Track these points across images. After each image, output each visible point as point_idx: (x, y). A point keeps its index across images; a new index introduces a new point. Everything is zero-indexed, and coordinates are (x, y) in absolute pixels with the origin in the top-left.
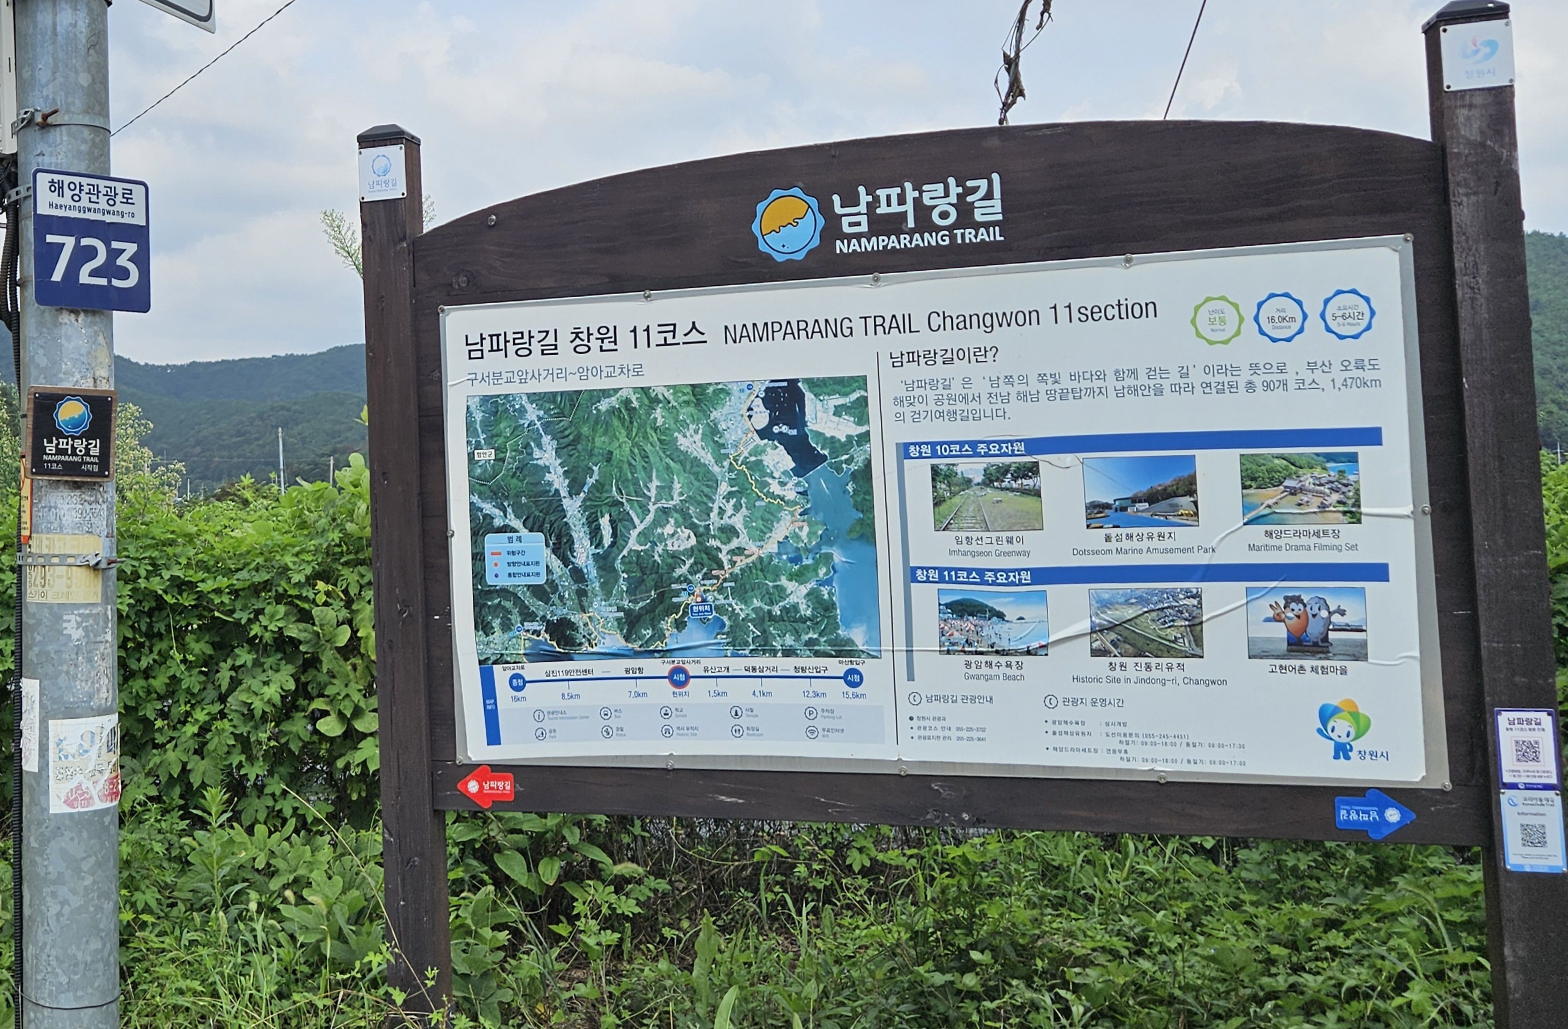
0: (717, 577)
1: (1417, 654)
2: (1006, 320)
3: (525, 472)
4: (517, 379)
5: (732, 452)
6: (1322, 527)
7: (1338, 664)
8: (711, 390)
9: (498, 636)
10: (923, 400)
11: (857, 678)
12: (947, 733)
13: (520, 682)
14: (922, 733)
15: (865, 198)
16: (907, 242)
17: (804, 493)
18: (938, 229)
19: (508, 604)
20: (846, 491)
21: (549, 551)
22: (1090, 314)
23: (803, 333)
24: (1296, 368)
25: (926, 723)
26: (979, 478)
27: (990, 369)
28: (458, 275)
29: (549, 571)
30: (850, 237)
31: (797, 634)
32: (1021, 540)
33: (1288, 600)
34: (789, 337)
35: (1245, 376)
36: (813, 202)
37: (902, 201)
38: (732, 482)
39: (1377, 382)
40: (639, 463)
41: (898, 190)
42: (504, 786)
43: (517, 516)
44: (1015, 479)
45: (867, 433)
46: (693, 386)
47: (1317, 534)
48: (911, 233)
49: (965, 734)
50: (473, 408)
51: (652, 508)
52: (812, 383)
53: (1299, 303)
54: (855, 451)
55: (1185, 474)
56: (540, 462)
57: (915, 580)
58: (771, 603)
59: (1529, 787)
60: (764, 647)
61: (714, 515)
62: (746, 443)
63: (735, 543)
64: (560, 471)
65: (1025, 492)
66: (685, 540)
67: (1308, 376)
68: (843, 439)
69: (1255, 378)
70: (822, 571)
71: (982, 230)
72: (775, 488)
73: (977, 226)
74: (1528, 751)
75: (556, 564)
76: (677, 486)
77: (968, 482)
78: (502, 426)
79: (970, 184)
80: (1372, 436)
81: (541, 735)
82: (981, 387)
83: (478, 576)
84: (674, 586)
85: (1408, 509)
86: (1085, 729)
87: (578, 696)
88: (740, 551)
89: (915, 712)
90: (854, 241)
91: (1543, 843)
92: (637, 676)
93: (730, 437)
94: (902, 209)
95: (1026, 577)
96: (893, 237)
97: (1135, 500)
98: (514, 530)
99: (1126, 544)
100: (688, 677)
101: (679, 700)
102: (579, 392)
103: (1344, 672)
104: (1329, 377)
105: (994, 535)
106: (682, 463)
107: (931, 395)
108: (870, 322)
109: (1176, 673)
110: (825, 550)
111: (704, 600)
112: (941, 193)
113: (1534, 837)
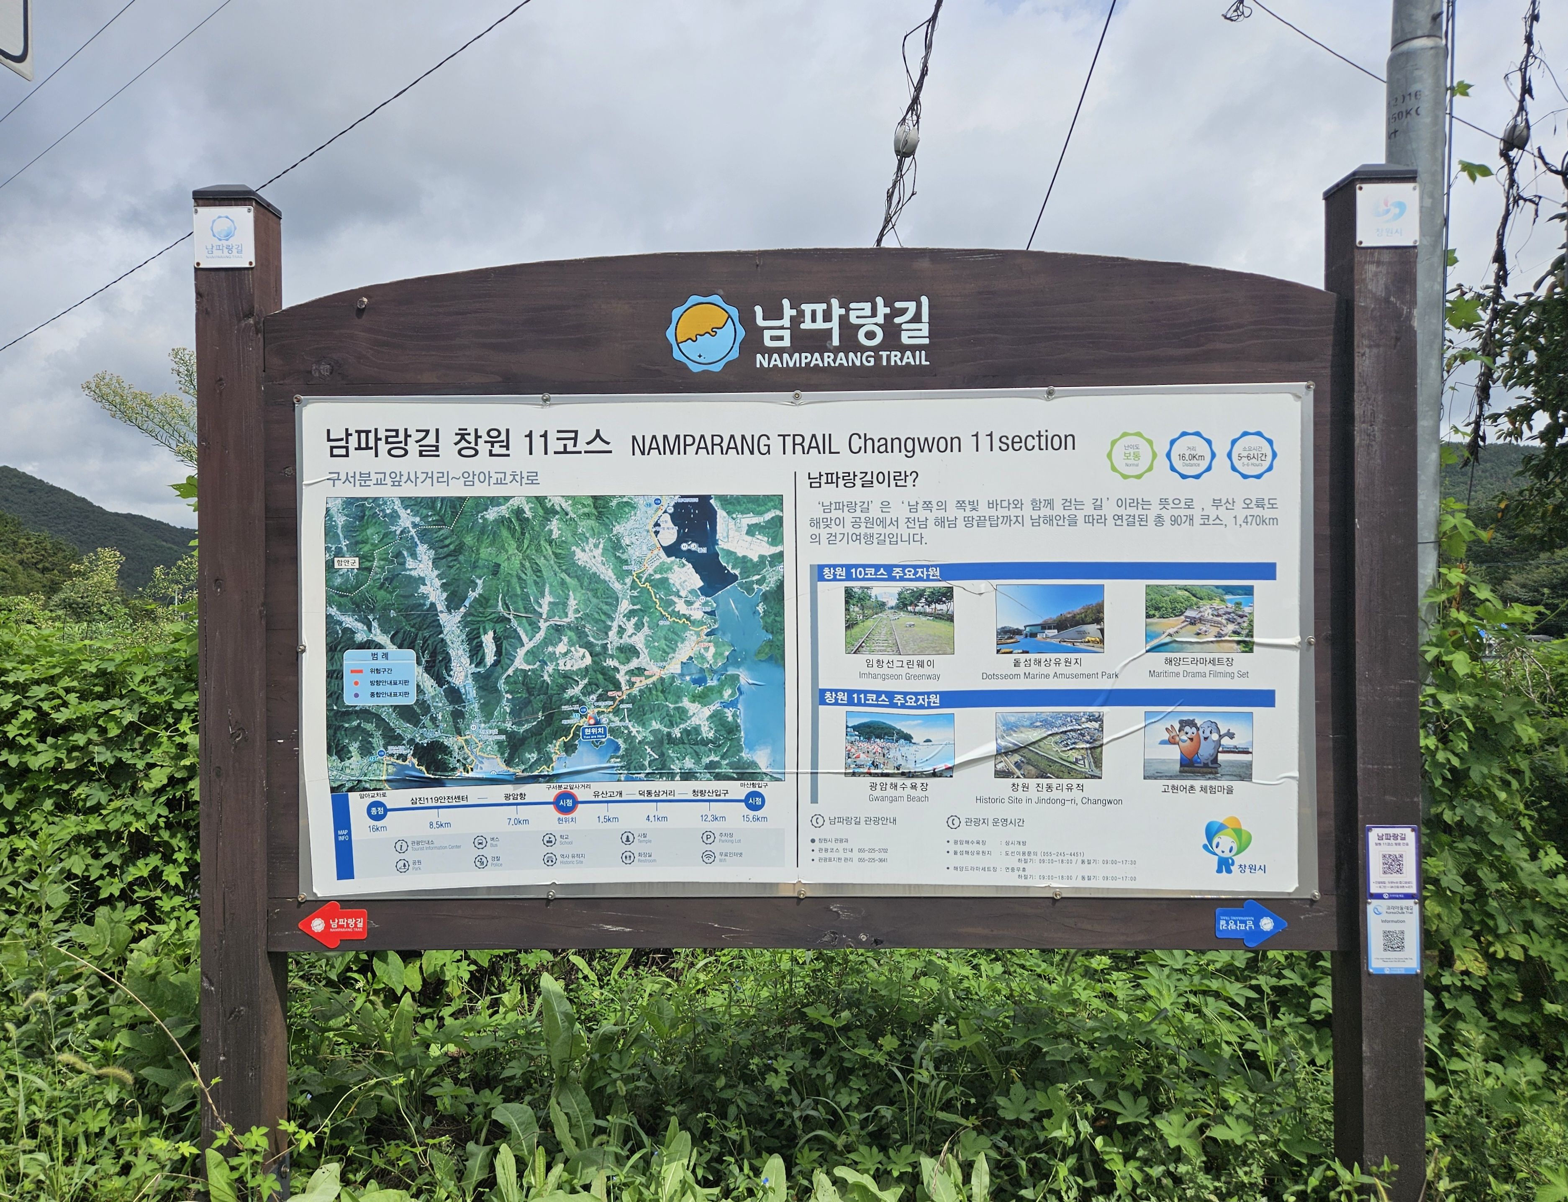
0: (613, 699)
1: (1296, 774)
2: (927, 445)
3: (395, 583)
4: (388, 480)
5: (635, 568)
6: (1217, 656)
7: (1225, 783)
8: (614, 503)
9: (355, 761)
10: (841, 522)
11: (759, 801)
12: (848, 855)
13: (381, 811)
14: (824, 855)
15: (789, 312)
16: (830, 360)
17: (712, 613)
19: (369, 727)
20: (755, 612)
21: (421, 669)
22: (1012, 443)
23: (717, 449)
24: (1203, 505)
25: (828, 845)
26: (893, 602)
27: (911, 493)
28: (318, 362)
29: (420, 690)
30: (771, 351)
31: (697, 757)
32: (931, 663)
33: (1184, 724)
34: (702, 452)
35: (1155, 509)
36: (734, 312)
37: (827, 317)
38: (634, 600)
39: (1274, 520)
40: (530, 577)
41: (824, 306)
42: (357, 924)
43: (384, 631)
44: (929, 604)
45: (781, 554)
46: (595, 498)
47: (1212, 662)
48: (836, 351)
49: (866, 855)
50: (333, 511)
51: (543, 625)
52: (725, 500)
53: (1209, 442)
54: (767, 571)
55: (1094, 602)
56: (413, 573)
57: (823, 702)
58: (671, 725)
59: (1392, 897)
60: (662, 771)
61: (612, 634)
62: (652, 560)
63: (634, 663)
64: (438, 583)
65: (938, 617)
66: (581, 659)
67: (1212, 512)
68: (756, 559)
69: (1164, 512)
70: (727, 693)
71: (908, 353)
72: (681, 607)
73: (903, 348)
74: (1393, 864)
75: (428, 683)
76: (572, 603)
77: (882, 606)
78: (369, 532)
79: (898, 305)
80: (1267, 571)
81: (404, 867)
82: (899, 511)
83: (334, 694)
84: (564, 708)
85: (1295, 640)
86: (986, 848)
87: (448, 824)
88: (639, 672)
89: (817, 834)
90: (776, 356)
91: (1401, 948)
92: (519, 802)
93: (633, 553)
94: (827, 326)
95: (935, 700)
96: (817, 355)
97: (1044, 627)
98: (379, 646)
99: (1034, 669)
100: (576, 803)
101: (565, 826)
102: (462, 500)
103: (1230, 791)
104: (1233, 513)
105: (905, 659)
106: (578, 578)
107: (849, 517)
108: (789, 440)
109: (1076, 794)
110: (731, 671)
111: (597, 723)
112: (868, 312)
113: (1394, 942)
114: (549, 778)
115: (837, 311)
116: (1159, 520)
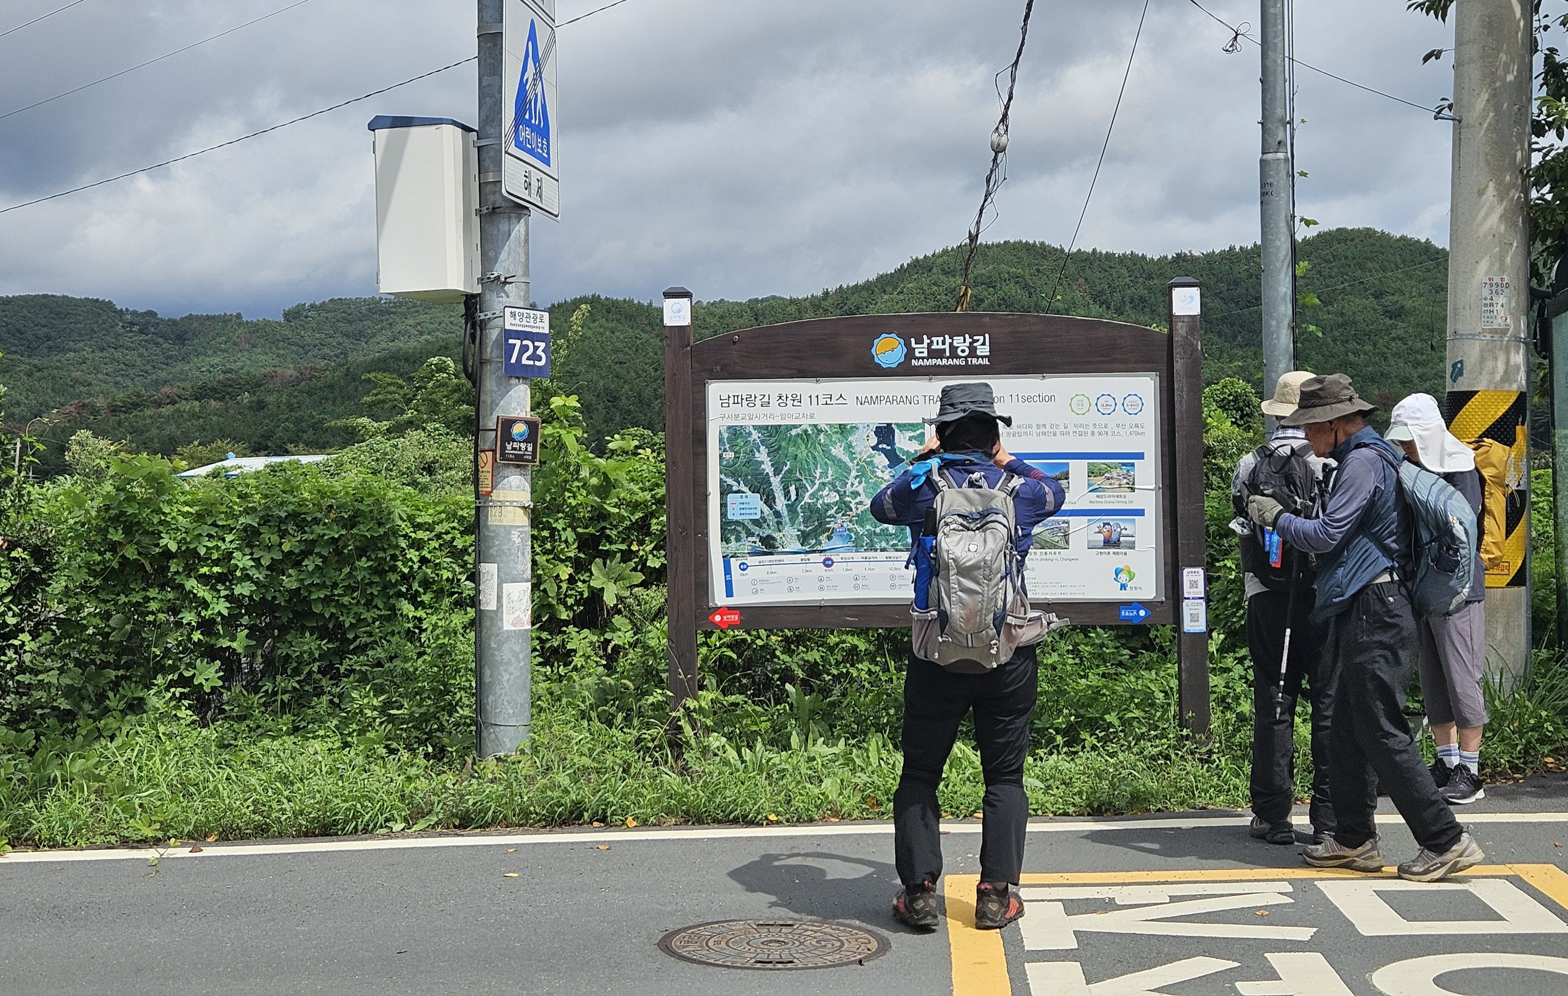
1: (1154, 546)
3: (750, 464)
4: (747, 418)
5: (859, 457)
6: (1119, 494)
7: (1124, 551)
8: (849, 427)
9: (733, 544)
13: (745, 566)
15: (926, 341)
16: (945, 362)
18: (960, 357)
19: (739, 529)
21: (762, 502)
22: (1028, 399)
23: (895, 402)
24: (1112, 426)
28: (716, 366)
29: (762, 512)
30: (919, 358)
31: (887, 542)
33: (1105, 524)
34: (888, 403)
35: (1091, 428)
36: (902, 341)
37: (944, 343)
38: (858, 471)
39: (1143, 433)
40: (811, 460)
41: (942, 338)
42: (735, 618)
43: (746, 485)
46: (840, 425)
47: (1117, 496)
48: (948, 358)
50: (722, 432)
51: (817, 482)
52: (898, 425)
56: (759, 459)
59: (1193, 598)
60: (872, 548)
61: (848, 486)
62: (866, 453)
63: (858, 499)
64: (769, 463)
66: (834, 498)
67: (1116, 430)
69: (1095, 430)
71: (980, 359)
72: (879, 474)
74: (1194, 584)
75: (766, 509)
76: (830, 472)
78: (738, 441)
79: (975, 338)
80: (1140, 456)
81: (756, 592)
83: (723, 515)
84: (828, 520)
85: (1153, 487)
87: (775, 572)
88: (861, 503)
90: (920, 360)
91: (1198, 621)
92: (807, 562)
93: (858, 449)
94: (943, 347)
96: (939, 360)
98: (743, 492)
100: (833, 562)
101: (828, 573)
102: (780, 426)
103: (1126, 554)
104: (1124, 430)
106: (833, 461)
108: (927, 398)
109: (1058, 556)
112: (962, 340)
113: (1194, 618)
114: (821, 551)
115: (948, 341)
116: (1093, 433)
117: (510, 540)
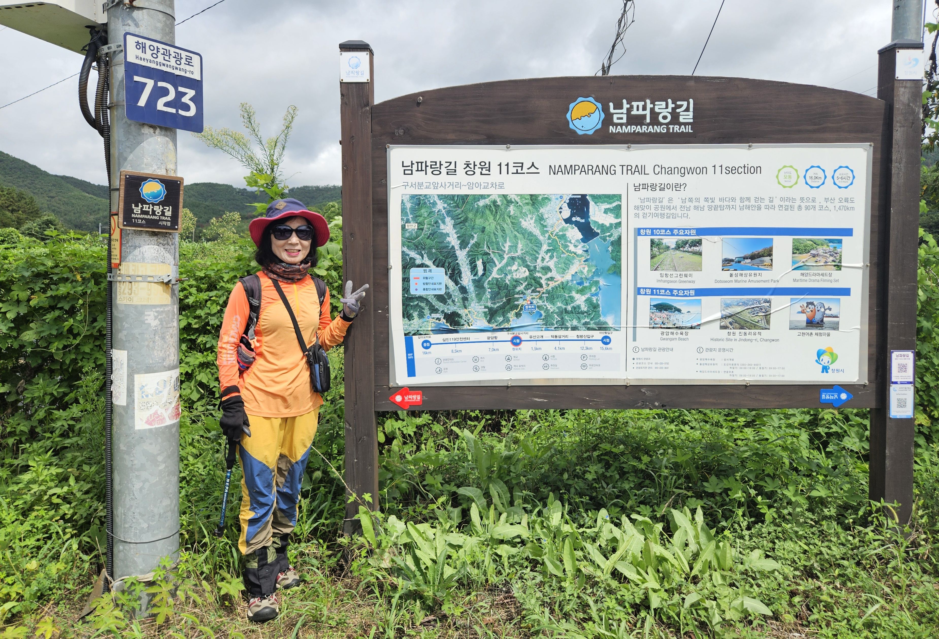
0: (539, 292)
1: (859, 327)
2: (691, 171)
3: (435, 236)
4: (432, 186)
5: (550, 229)
6: (824, 272)
7: (826, 332)
8: (540, 198)
9: (416, 321)
10: (649, 207)
11: (608, 340)
12: (650, 365)
13: (428, 345)
14: (639, 366)
15: (626, 106)
16: (645, 129)
17: (586, 251)
18: (661, 124)
19: (423, 305)
20: (607, 251)
21: (447, 277)
22: (731, 170)
23: (590, 172)
24: (820, 200)
25: (641, 361)
26: (673, 246)
27: (682, 194)
28: (398, 128)
29: (447, 287)
30: (617, 125)
31: (579, 319)
32: (691, 275)
33: (808, 304)
34: (583, 173)
35: (798, 203)
36: (599, 105)
37: (644, 108)
38: (549, 245)
39: (853, 208)
40: (500, 234)
41: (643, 103)
42: (416, 398)
43: (430, 259)
44: (690, 247)
45: (620, 223)
46: (531, 195)
47: (822, 275)
48: (648, 125)
49: (659, 366)
50: (405, 201)
51: (506, 256)
52: (593, 197)
53: (824, 171)
54: (613, 231)
55: (768, 246)
56: (444, 231)
57: (639, 294)
58: (567, 304)
59: (902, 383)
60: (562, 326)
61: (539, 261)
62: (558, 226)
63: (549, 275)
64: (456, 236)
65: (695, 253)
66: (524, 273)
67: (824, 204)
68: (608, 225)
69: (802, 204)
70: (594, 289)
71: (683, 126)
72: (572, 248)
73: (680, 124)
74: (903, 368)
75: (451, 284)
76: (520, 246)
77: (668, 248)
78: (422, 211)
79: (679, 103)
80: (848, 232)
81: (440, 371)
82: (677, 203)
83: (406, 289)
84: (516, 296)
85: (861, 264)
86: (715, 362)
87: (460, 351)
88: (552, 279)
89: (636, 356)
90: (619, 127)
91: (905, 406)
92: (495, 341)
93: (549, 222)
94: (644, 113)
95: (693, 292)
96: (639, 127)
97: (745, 258)
98: (427, 266)
99: (739, 278)
100: (521, 341)
101: (516, 353)
102: (467, 196)
103: (829, 335)
104: (833, 205)
105: (679, 273)
106: (523, 234)
107: (653, 205)
108: (625, 168)
109: (758, 337)
110: (595, 279)
111: (531, 303)
112: (664, 106)
113: (902, 404)
114: (508, 329)
115: (649, 106)
116: (800, 207)
117: (143, 322)
